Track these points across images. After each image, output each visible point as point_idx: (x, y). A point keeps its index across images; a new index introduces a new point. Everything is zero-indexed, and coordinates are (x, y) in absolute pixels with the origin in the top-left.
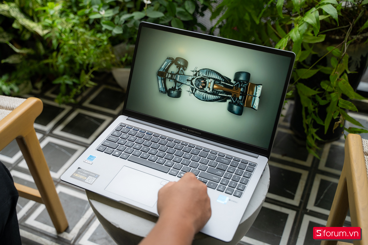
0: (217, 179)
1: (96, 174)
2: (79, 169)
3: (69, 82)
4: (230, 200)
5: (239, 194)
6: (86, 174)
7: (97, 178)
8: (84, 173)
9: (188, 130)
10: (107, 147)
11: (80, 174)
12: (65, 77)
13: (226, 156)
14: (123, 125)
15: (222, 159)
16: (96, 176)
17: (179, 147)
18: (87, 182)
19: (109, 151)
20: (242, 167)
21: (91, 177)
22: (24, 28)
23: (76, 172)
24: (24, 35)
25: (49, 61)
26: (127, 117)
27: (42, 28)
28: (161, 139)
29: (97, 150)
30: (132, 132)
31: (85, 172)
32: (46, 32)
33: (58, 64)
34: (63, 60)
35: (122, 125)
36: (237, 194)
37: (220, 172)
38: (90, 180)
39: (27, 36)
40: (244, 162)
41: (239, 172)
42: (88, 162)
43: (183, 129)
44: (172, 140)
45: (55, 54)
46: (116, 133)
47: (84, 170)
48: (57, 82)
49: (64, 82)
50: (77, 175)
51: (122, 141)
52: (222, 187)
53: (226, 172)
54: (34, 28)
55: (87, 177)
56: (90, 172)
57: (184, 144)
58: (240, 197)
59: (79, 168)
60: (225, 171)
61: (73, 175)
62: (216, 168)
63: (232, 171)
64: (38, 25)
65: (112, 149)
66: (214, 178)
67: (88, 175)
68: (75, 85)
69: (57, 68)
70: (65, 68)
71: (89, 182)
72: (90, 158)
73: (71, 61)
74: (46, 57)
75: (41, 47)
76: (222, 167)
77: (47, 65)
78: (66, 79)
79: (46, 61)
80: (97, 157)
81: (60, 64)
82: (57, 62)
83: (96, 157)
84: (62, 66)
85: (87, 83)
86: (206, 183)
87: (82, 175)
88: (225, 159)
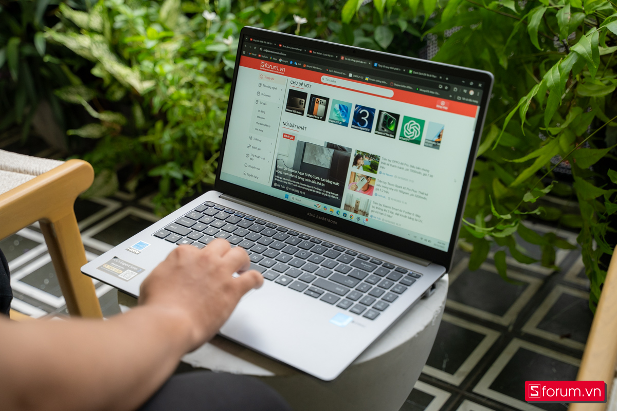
0: (342, 290)
1: (139, 268)
2: (115, 259)
3: (177, 174)
4: (353, 322)
5: (373, 315)
6: (124, 266)
7: (139, 273)
8: (121, 265)
9: (316, 216)
10: (172, 233)
11: (114, 266)
12: (170, 165)
13: (372, 259)
14: (210, 204)
15: (362, 263)
16: (140, 271)
17: (294, 240)
18: (122, 277)
19: (173, 237)
20: (394, 277)
21: (131, 271)
22: (114, 79)
23: (109, 263)
24: (113, 93)
25: (149, 138)
26: (220, 194)
27: (140, 78)
28: (267, 228)
29: (154, 235)
30: (221, 215)
31: (123, 264)
32: (148, 85)
33: (162, 142)
34: (171, 136)
35: (207, 205)
36: (370, 315)
37: (351, 282)
38: (128, 275)
39: (118, 95)
40: (400, 270)
41: (386, 285)
42: (134, 251)
43: (308, 214)
44: (284, 230)
45: (159, 125)
46: (194, 215)
47: (122, 261)
48: (155, 172)
49: (167, 175)
50: (108, 267)
51: (200, 227)
52: (346, 302)
53: (363, 281)
54: (128, 78)
55: (124, 271)
56: (131, 265)
57: (304, 237)
58: (372, 319)
59: (115, 257)
60: (361, 280)
61: (102, 266)
62: (346, 275)
63: (372, 281)
64: (133, 72)
65: (179, 236)
66: (338, 289)
67: (126, 268)
69: (161, 151)
70: (172, 150)
71: (125, 278)
72: (138, 246)
73: (183, 139)
74: (145, 132)
75: (138, 113)
76: (358, 275)
77: (145, 145)
78: (172, 168)
79: (143, 139)
81: (166, 142)
82: (161, 138)
83: (147, 245)
84: (168, 147)
86: (321, 294)
87: (117, 267)
88: (367, 263)
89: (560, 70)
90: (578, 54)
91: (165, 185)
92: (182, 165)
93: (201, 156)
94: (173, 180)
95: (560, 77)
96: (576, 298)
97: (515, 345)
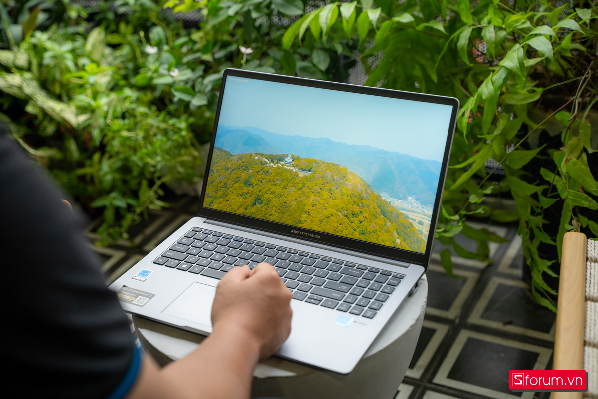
0: (339, 296)
1: (149, 294)
2: (125, 287)
3: (121, 203)
4: (355, 322)
5: (371, 314)
6: (134, 293)
7: (151, 298)
8: (132, 293)
9: (299, 233)
10: (170, 259)
11: (125, 294)
12: (113, 194)
13: (358, 266)
14: (197, 230)
15: (350, 270)
16: (151, 296)
17: (284, 256)
18: (136, 303)
19: (173, 263)
20: (381, 279)
21: (142, 297)
22: (46, 114)
24: (45, 128)
25: (87, 170)
26: (205, 220)
27: (76, 112)
28: (256, 246)
29: (154, 263)
30: (211, 238)
31: (133, 291)
32: (82, 118)
33: (101, 173)
34: (110, 167)
35: (195, 231)
36: (368, 314)
37: (344, 287)
38: (140, 301)
39: (50, 129)
40: (385, 273)
41: (375, 287)
42: (139, 279)
43: (292, 231)
44: (273, 248)
45: (96, 157)
46: (185, 241)
47: (131, 289)
48: (98, 203)
49: (111, 204)
51: (195, 251)
52: (345, 306)
53: (355, 286)
54: (63, 113)
55: (136, 297)
56: (141, 291)
57: (292, 251)
58: (371, 318)
59: (124, 286)
60: (353, 285)
62: (339, 282)
63: (363, 285)
64: (70, 107)
65: (177, 262)
66: (334, 294)
67: (137, 296)
68: (130, 208)
69: (101, 182)
70: (114, 180)
71: (139, 304)
72: (142, 274)
73: (125, 169)
74: (81, 165)
75: (72, 146)
76: (349, 281)
77: (82, 178)
78: (114, 198)
79: (80, 171)
80: (153, 272)
81: (106, 173)
82: (100, 169)
83: (151, 272)
84: (109, 178)
85: (152, 203)
86: (321, 301)
87: (128, 295)
88: (355, 270)
89: (493, 83)
90: (506, 68)
91: (109, 215)
92: (124, 194)
93: (144, 183)
94: (117, 210)
95: (493, 90)
96: (511, 287)
97: (464, 336)
